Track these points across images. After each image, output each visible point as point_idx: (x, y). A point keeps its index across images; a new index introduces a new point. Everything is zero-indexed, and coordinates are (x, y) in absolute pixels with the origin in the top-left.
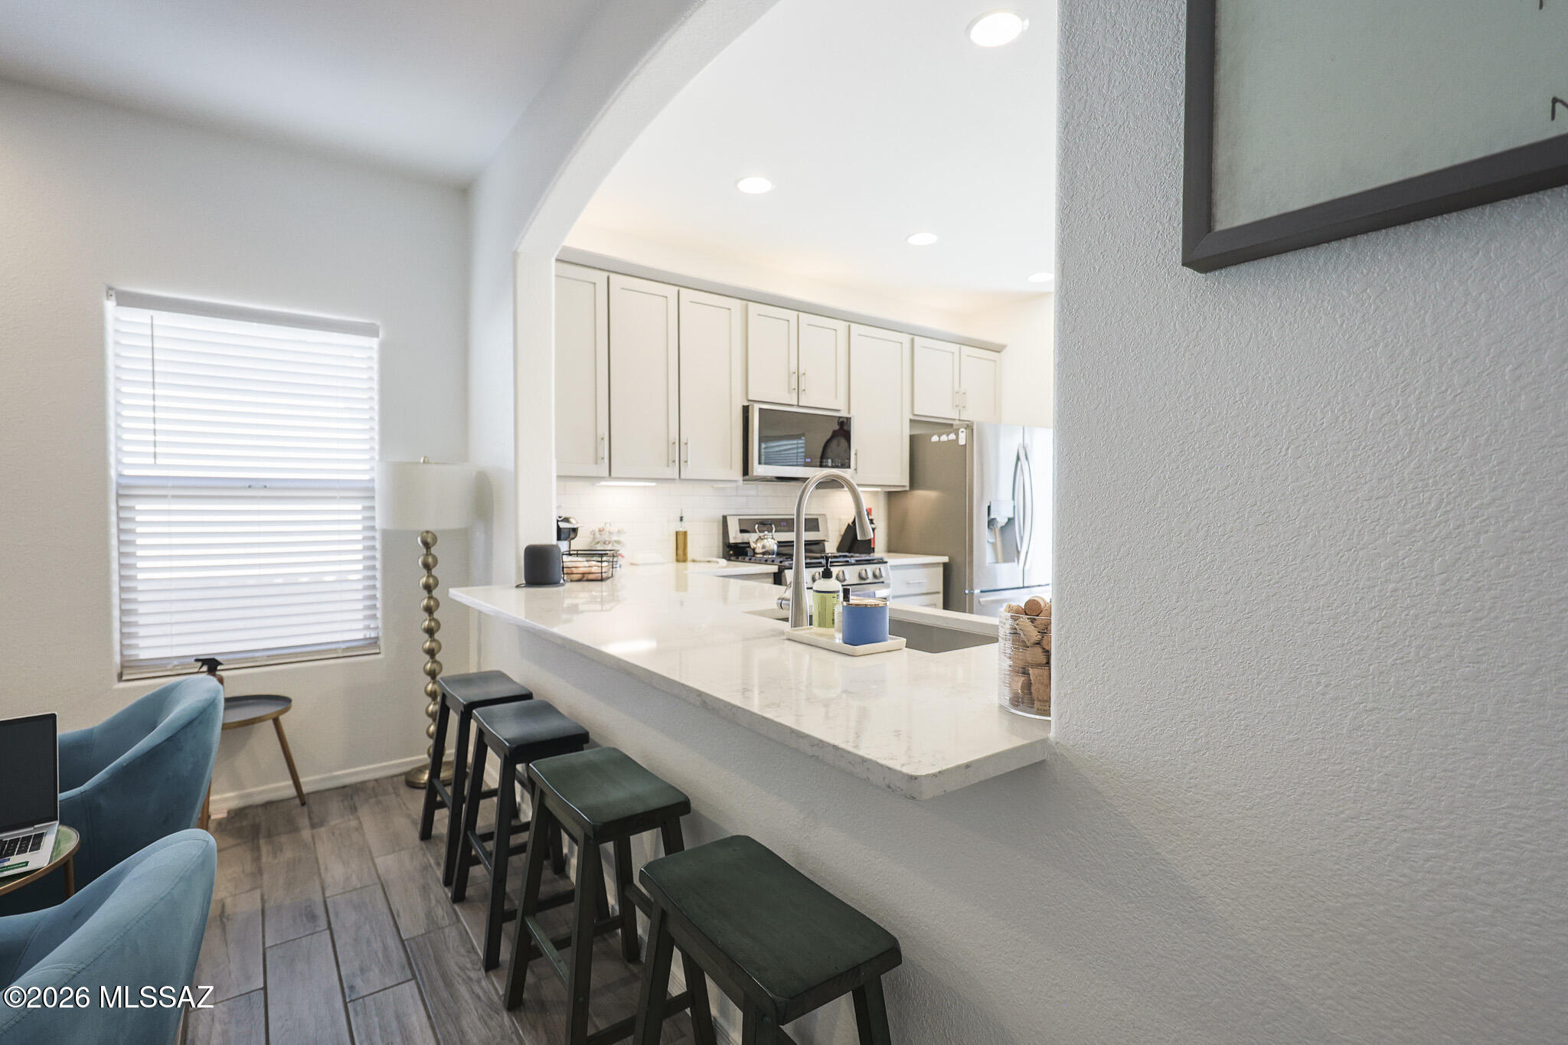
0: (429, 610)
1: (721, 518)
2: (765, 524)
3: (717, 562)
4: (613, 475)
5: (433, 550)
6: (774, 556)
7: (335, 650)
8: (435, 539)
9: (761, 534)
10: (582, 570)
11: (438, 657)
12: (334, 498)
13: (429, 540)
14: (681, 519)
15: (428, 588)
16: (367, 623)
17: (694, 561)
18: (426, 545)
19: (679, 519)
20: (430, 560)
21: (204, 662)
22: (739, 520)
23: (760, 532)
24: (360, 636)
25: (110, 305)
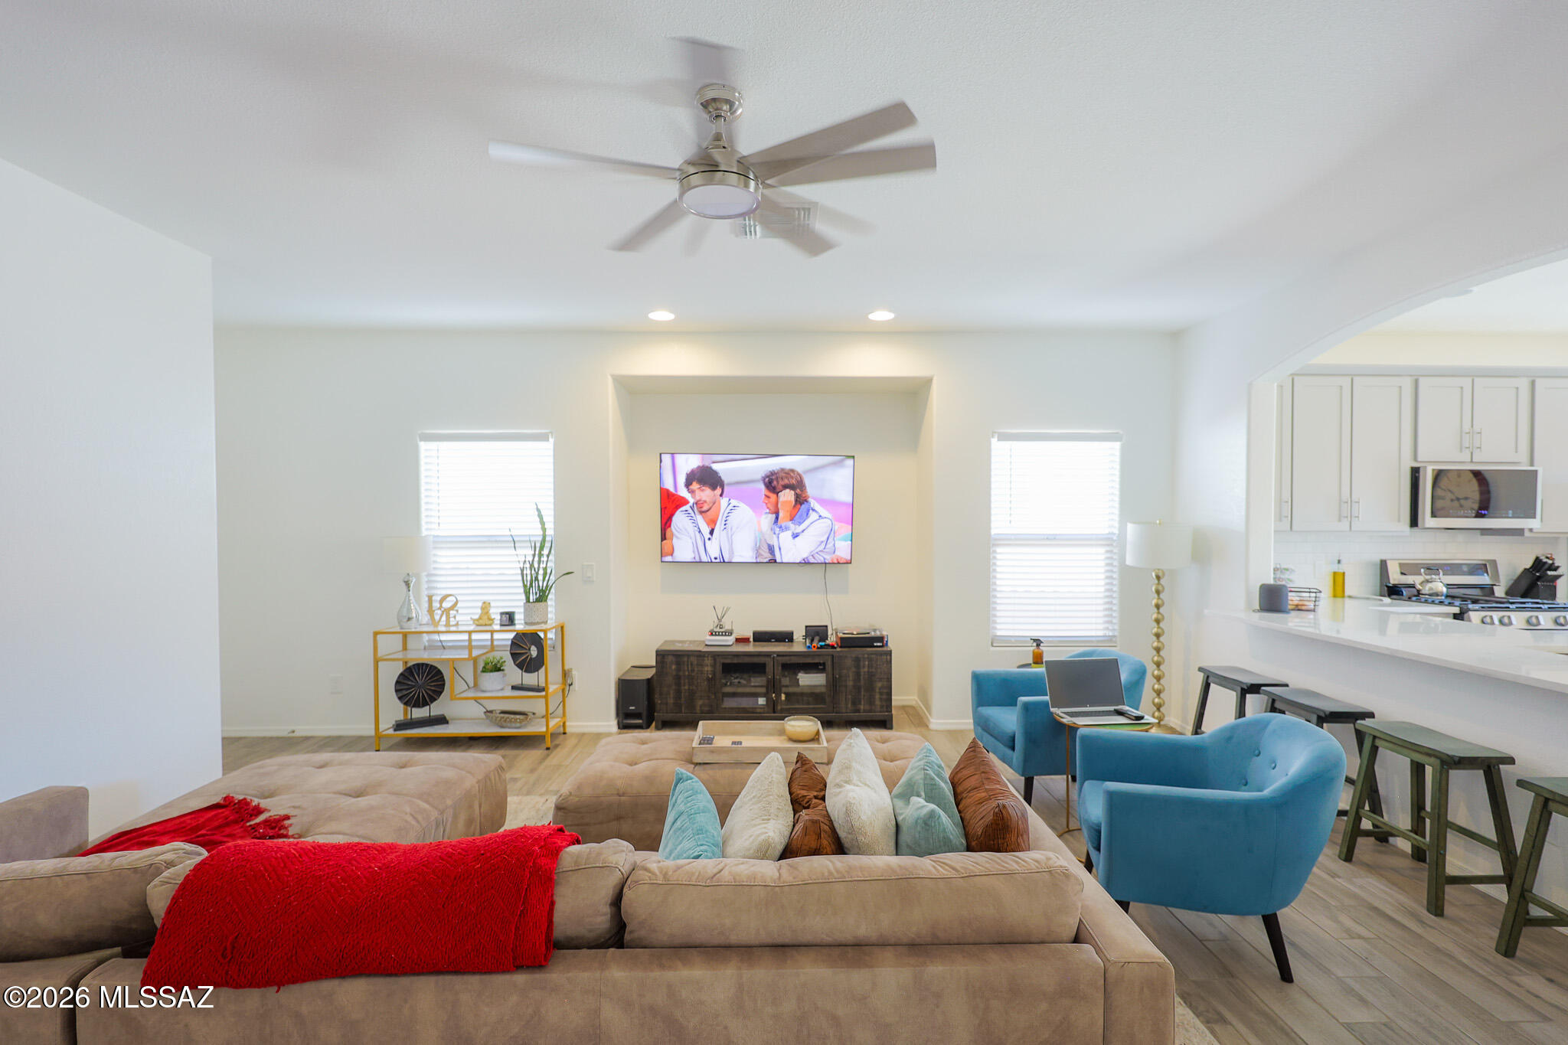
0: (1158, 621)
1: (1379, 562)
2: (1432, 569)
3: (1382, 600)
4: (1294, 528)
5: (1162, 581)
6: (1443, 598)
7: (1092, 641)
8: (1164, 574)
9: (1428, 577)
10: (1296, 603)
11: (1161, 653)
12: (1091, 545)
13: (1160, 574)
14: (1339, 562)
15: (1158, 607)
16: (1106, 625)
17: (1350, 597)
18: (1158, 578)
19: (1337, 562)
20: (1160, 588)
21: (1035, 640)
22: (1400, 564)
23: (1426, 574)
24: (1101, 633)
25: (994, 441)
